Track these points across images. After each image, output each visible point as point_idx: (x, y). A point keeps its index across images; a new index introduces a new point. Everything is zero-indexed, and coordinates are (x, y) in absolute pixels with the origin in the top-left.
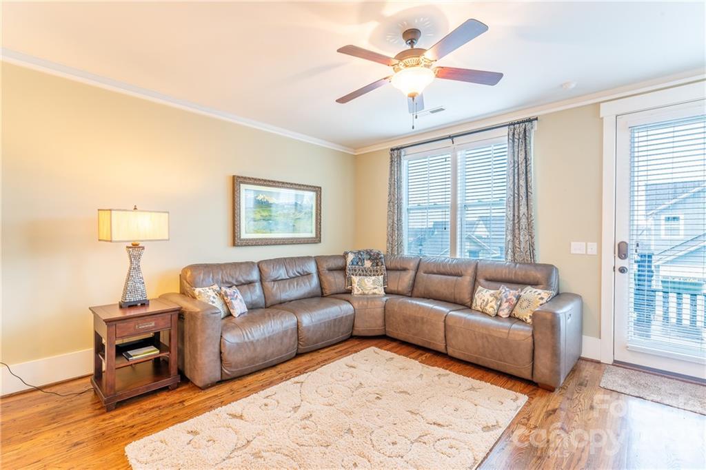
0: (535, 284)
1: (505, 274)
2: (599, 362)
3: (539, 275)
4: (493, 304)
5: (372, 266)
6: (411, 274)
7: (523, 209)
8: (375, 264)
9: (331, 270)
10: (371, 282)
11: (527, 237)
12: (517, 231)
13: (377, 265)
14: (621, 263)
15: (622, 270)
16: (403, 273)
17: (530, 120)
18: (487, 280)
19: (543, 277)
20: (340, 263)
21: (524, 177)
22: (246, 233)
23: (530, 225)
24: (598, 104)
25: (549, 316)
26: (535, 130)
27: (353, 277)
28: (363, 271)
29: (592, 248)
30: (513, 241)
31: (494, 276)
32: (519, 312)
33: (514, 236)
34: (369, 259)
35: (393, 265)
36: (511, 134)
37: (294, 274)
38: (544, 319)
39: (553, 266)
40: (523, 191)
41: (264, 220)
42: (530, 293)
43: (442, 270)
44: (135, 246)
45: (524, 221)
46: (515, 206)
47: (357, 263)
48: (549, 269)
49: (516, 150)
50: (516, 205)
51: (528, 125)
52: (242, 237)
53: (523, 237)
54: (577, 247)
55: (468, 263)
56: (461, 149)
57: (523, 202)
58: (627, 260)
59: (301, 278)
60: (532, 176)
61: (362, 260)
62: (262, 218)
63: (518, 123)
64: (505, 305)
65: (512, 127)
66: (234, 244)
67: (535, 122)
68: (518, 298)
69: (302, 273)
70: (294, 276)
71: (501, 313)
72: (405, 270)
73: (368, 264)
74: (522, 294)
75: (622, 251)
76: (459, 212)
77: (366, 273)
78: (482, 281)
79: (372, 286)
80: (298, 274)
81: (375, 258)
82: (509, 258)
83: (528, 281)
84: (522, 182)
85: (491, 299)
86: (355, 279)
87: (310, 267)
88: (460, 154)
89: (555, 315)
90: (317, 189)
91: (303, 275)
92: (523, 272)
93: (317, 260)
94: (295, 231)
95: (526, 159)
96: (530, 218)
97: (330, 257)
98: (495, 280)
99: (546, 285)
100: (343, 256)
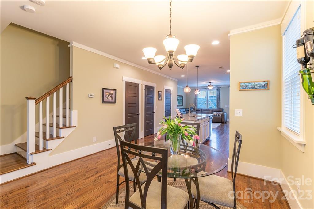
0: (221, 111)
1: (217, 110)
4: (216, 114)
19: (222, 110)
30: (217, 106)
32: (219, 115)
35: (197, 110)
42: (220, 112)
46: (218, 100)
48: (223, 109)
51: (219, 88)
53: (219, 105)
54: (226, 106)
55: (210, 109)
60: (220, 96)
72: (199, 110)
73: (193, 110)
78: (213, 111)
82: (217, 108)
87: (184, 110)
88: (208, 91)
89: (224, 114)
90: (182, 96)
91: (184, 111)
92: (219, 110)
93: (185, 109)
94: (180, 104)
95: (219, 93)
96: (220, 102)
97: (187, 109)
98: (215, 111)
99: (223, 111)
100: (189, 108)
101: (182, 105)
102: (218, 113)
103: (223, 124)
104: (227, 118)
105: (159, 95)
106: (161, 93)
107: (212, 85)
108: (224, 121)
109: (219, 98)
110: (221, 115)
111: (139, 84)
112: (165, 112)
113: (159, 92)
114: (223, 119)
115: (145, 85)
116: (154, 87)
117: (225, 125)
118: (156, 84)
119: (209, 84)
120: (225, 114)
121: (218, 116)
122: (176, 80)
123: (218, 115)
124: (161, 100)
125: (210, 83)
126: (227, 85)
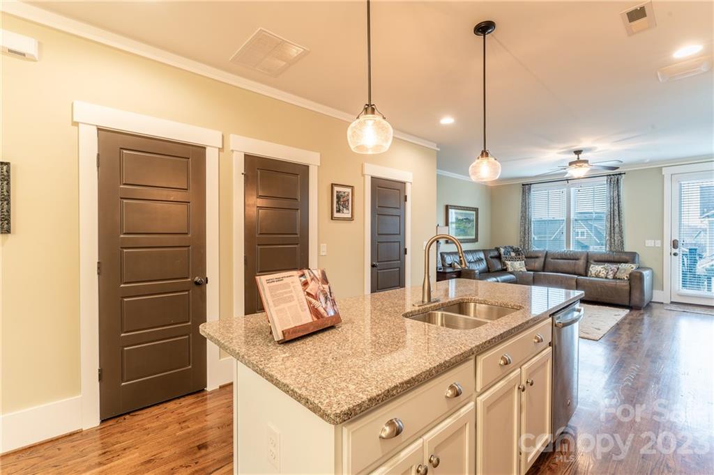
0: (626, 262)
1: (606, 257)
2: (662, 303)
3: (627, 258)
4: (604, 272)
5: (516, 255)
6: (542, 259)
7: (617, 222)
10: (518, 265)
11: (619, 238)
12: (613, 235)
13: (519, 255)
14: (674, 251)
15: (675, 254)
16: (536, 259)
17: (620, 174)
18: (595, 261)
19: (632, 257)
20: (496, 253)
21: (617, 205)
23: (621, 231)
24: (662, 167)
25: (638, 274)
26: (623, 179)
27: (507, 262)
29: (658, 243)
30: (610, 240)
31: (600, 259)
32: (618, 275)
33: (611, 237)
34: (513, 252)
35: (529, 255)
36: (609, 180)
38: (636, 276)
39: (635, 253)
40: (616, 213)
42: (623, 266)
43: (564, 257)
45: (617, 229)
47: (507, 254)
49: (612, 190)
50: (612, 220)
51: (620, 176)
53: (617, 237)
54: (650, 243)
55: (581, 253)
56: (573, 187)
57: (617, 218)
58: (678, 249)
60: (621, 204)
61: (509, 252)
63: (613, 175)
64: (610, 273)
65: (610, 177)
67: (623, 175)
68: (618, 269)
71: (608, 277)
72: (537, 257)
73: (513, 254)
74: (620, 267)
75: (675, 244)
76: (572, 224)
77: (512, 259)
78: (592, 262)
79: (519, 267)
81: (517, 251)
82: (608, 249)
83: (621, 260)
84: (616, 208)
85: (602, 270)
86: (509, 263)
87: (482, 255)
88: (572, 189)
89: (641, 274)
90: (476, 210)
91: (480, 260)
92: (618, 257)
93: (484, 251)
94: (466, 234)
95: (618, 195)
96: (620, 227)
97: (490, 250)
98: (600, 261)
99: (633, 262)
100: (497, 249)
101: (476, 240)
102: (614, 267)
103: (635, 313)
104: (652, 288)
105: (340, 202)
106: (349, 190)
107: (586, 161)
108: (642, 300)
109: (615, 213)
110: (625, 276)
111: (204, 148)
112: (373, 266)
113: (336, 189)
114: (636, 295)
115: (246, 156)
116: (306, 168)
117: (646, 318)
118: (317, 155)
119: (574, 157)
120: (646, 273)
121: (613, 282)
122: (434, 147)
123: (615, 278)
124: (351, 219)
125: (578, 152)
126: (651, 162)
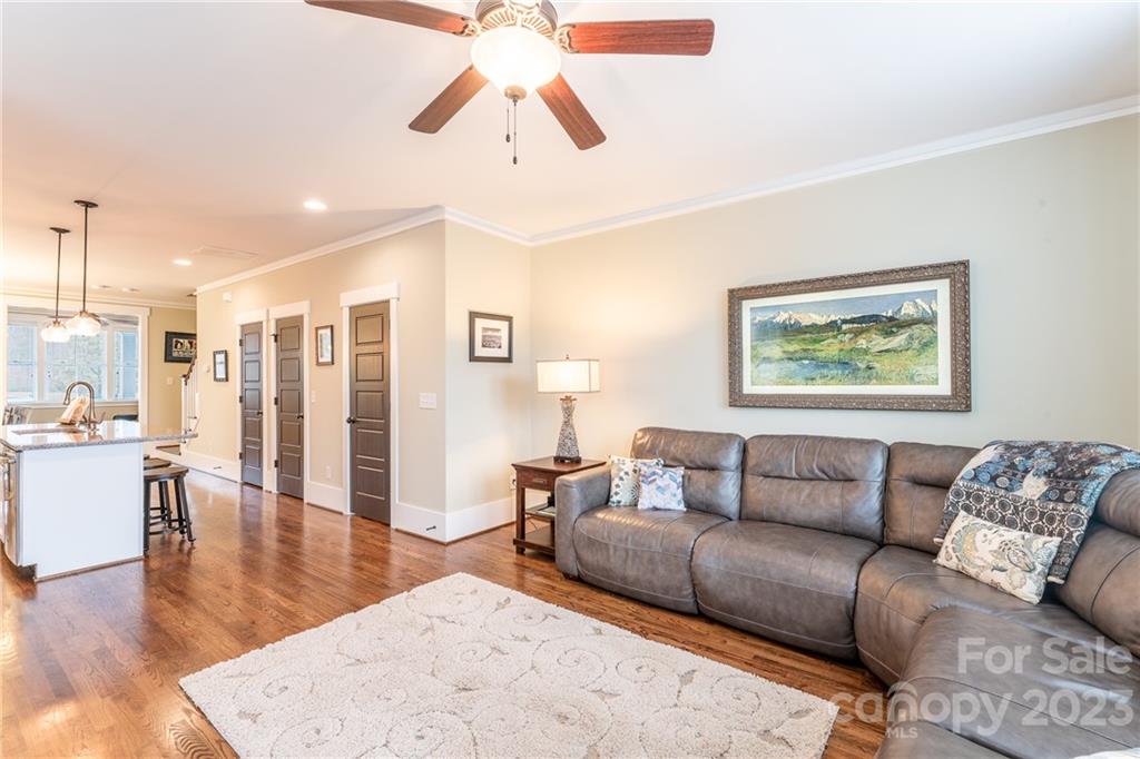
5: (1045, 497)
8: (1053, 495)
9: (919, 482)
10: (995, 546)
13: (1060, 500)
20: (944, 468)
22: (753, 384)
27: (962, 517)
28: (1003, 506)
34: (1047, 474)
37: (812, 471)
41: (790, 359)
44: (568, 399)
47: (993, 479)
52: (745, 392)
59: (826, 484)
61: (1015, 474)
62: (785, 356)
66: (732, 404)
69: (832, 474)
70: (810, 476)
73: (1033, 488)
79: (990, 559)
80: (820, 474)
86: (965, 523)
106: (328, 331)
111: (262, 323)
115: (277, 320)
116: (302, 317)
